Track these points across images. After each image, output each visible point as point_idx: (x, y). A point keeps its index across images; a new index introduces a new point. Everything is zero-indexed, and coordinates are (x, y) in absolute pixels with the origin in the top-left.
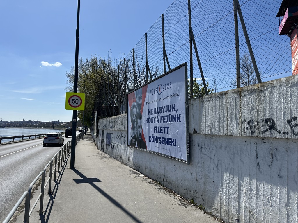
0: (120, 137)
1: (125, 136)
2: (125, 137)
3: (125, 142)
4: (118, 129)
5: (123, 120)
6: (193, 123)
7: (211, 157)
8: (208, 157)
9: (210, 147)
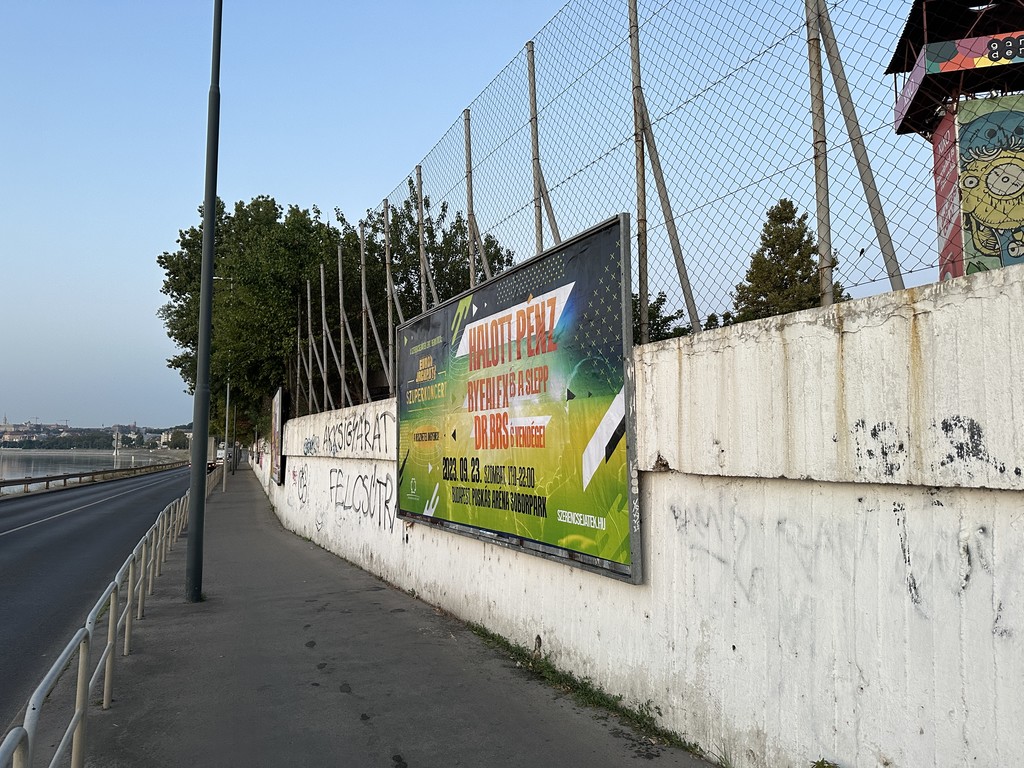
0: (368, 482)
1: (387, 479)
2: (389, 483)
3: (387, 502)
4: (361, 454)
5: (381, 421)
6: (654, 431)
7: (723, 557)
8: (714, 556)
9: (719, 522)
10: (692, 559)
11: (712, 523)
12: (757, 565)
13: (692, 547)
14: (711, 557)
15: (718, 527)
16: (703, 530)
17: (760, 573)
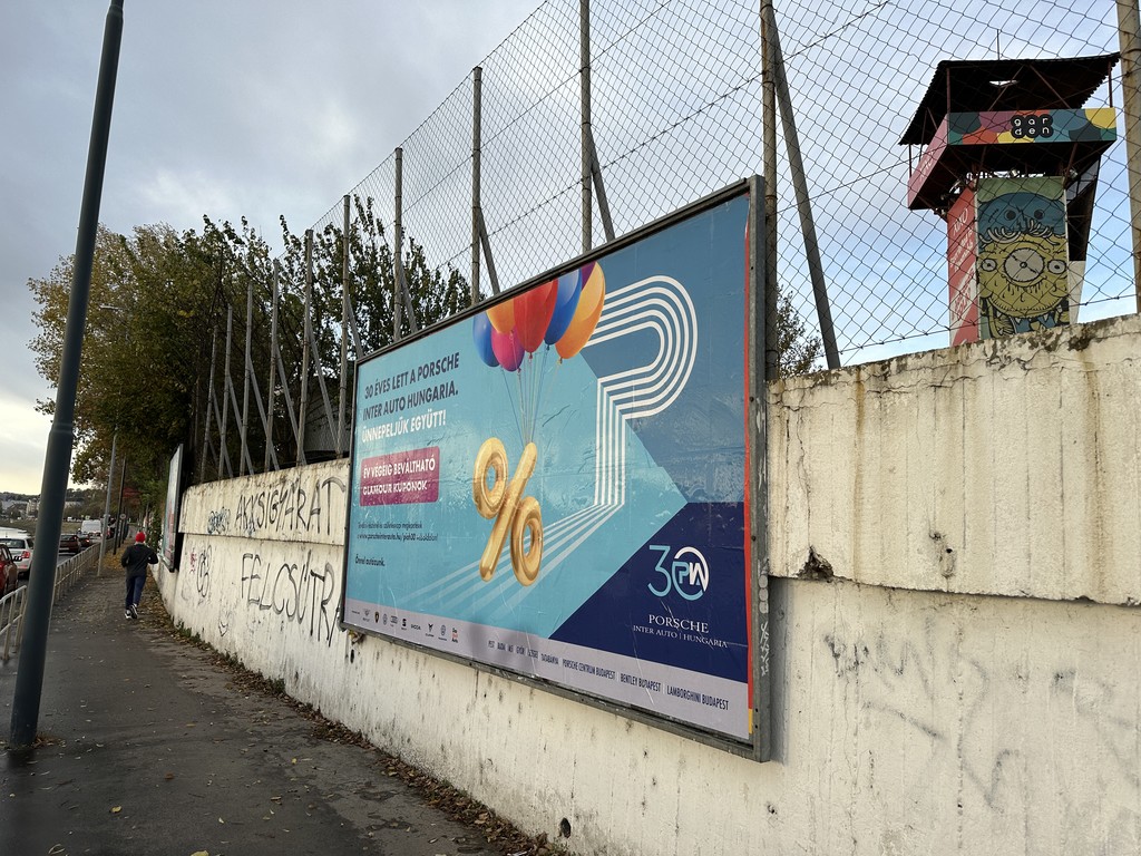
0: (296, 574)
1: (327, 570)
2: (328, 578)
3: (324, 603)
4: (290, 535)
5: (324, 491)
6: (802, 514)
7: (934, 726)
8: (916, 724)
9: (926, 667)
11: (911, 667)
12: (1007, 746)
13: (868, 706)
14: (908, 726)
15: (922, 674)
16: (892, 678)
17: (1013, 760)
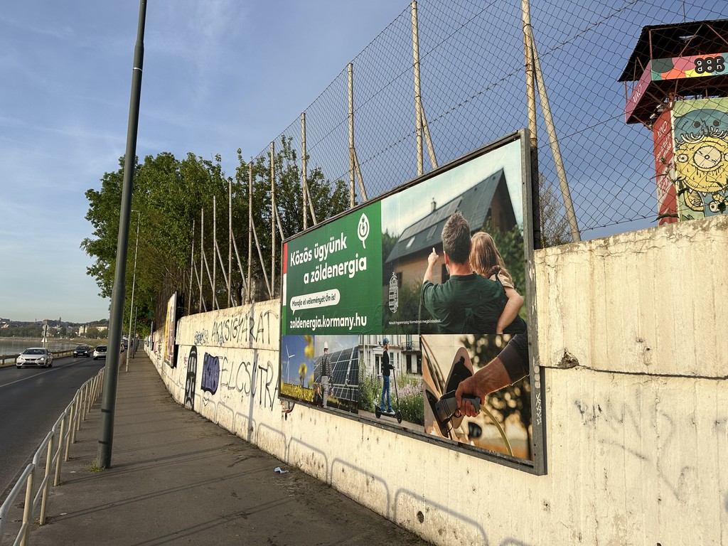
0: (250, 368)
2: (270, 370)
4: (245, 345)
5: (265, 318)
6: (559, 329)
7: (643, 453)
8: (632, 452)
9: (637, 418)
10: (602, 453)
11: (627, 418)
12: (687, 463)
13: (602, 442)
14: (626, 452)
15: (634, 422)
16: (616, 425)
17: (691, 472)
